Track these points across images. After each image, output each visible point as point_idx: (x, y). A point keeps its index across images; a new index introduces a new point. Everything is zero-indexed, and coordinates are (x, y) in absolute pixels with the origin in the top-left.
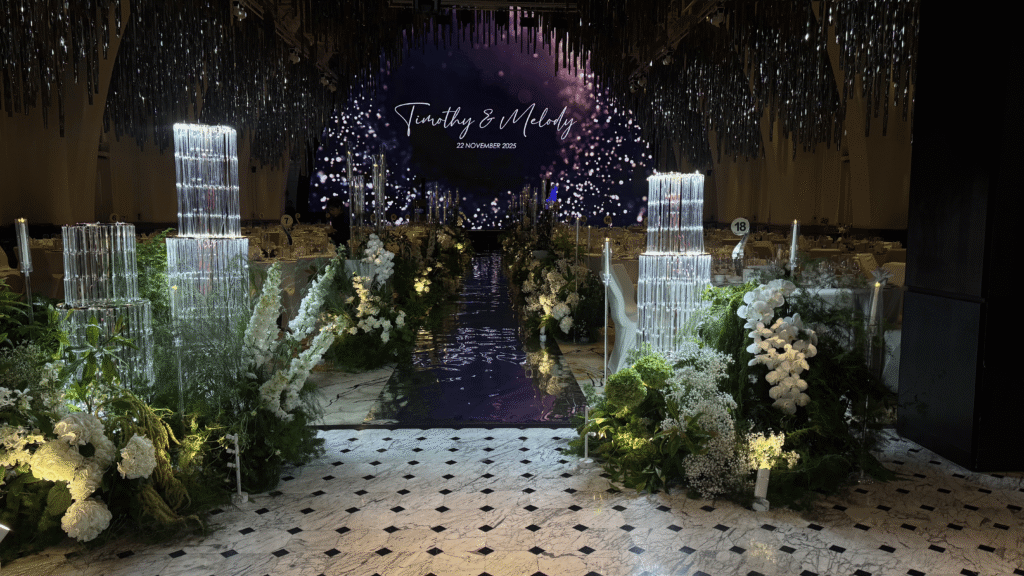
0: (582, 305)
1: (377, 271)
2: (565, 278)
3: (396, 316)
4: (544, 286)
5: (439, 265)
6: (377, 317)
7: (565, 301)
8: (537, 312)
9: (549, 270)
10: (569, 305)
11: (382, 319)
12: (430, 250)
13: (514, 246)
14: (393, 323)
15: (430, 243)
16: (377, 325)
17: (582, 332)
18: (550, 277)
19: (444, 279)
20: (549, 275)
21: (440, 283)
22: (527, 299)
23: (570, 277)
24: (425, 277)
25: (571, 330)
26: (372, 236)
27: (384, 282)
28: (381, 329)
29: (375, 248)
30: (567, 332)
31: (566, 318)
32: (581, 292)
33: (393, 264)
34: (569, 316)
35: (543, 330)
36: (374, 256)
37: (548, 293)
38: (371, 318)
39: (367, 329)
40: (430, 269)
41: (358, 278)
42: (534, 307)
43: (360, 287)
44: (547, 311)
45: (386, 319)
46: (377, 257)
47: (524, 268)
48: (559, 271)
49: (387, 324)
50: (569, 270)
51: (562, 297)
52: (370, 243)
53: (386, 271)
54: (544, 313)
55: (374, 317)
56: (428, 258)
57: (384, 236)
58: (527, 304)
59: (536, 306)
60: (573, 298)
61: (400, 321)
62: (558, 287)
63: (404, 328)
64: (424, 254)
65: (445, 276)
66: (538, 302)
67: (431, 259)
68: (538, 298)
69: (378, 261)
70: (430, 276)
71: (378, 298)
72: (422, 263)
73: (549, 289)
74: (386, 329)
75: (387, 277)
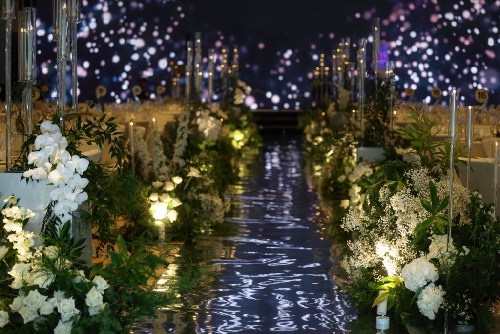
0: (462, 265)
1: (54, 195)
2: (426, 207)
3: (87, 288)
4: (385, 220)
5: (194, 173)
6: (48, 293)
7: (427, 251)
8: (370, 269)
9: (393, 190)
10: (435, 261)
11: (59, 294)
12: (180, 146)
13: (325, 136)
14: (81, 303)
15: (179, 133)
16: (47, 309)
17: (463, 318)
18: (397, 202)
19: (203, 196)
20: (394, 199)
21: (196, 204)
22: (351, 246)
23: (435, 204)
24: (169, 193)
25: (440, 313)
26: (46, 125)
27: (68, 217)
28: (55, 317)
29: (50, 150)
30: (432, 317)
31: (430, 289)
32: (460, 236)
33: (85, 182)
34: (437, 283)
35: (382, 309)
36: (49, 166)
37: (393, 237)
38: (34, 294)
39: (28, 316)
40: (178, 180)
41: (14, 212)
42: (365, 260)
43: (18, 228)
44: (391, 268)
45: (67, 296)
46: (54, 167)
47: (342, 179)
48: (414, 193)
49: (67, 306)
50: (433, 190)
51: (420, 244)
52: (39, 141)
53: (72, 196)
54: (384, 273)
55: (42, 291)
56: (175, 160)
57: (71, 125)
58: (350, 253)
59: (369, 258)
60: (441, 245)
61: (95, 299)
62: (413, 225)
63: (102, 313)
64: (169, 153)
65: (205, 191)
66: (374, 251)
67: (182, 163)
68: (372, 243)
69: (54, 176)
70: (179, 192)
71: (52, 252)
72: (165, 169)
73: (393, 227)
74: (65, 316)
75: (74, 207)
